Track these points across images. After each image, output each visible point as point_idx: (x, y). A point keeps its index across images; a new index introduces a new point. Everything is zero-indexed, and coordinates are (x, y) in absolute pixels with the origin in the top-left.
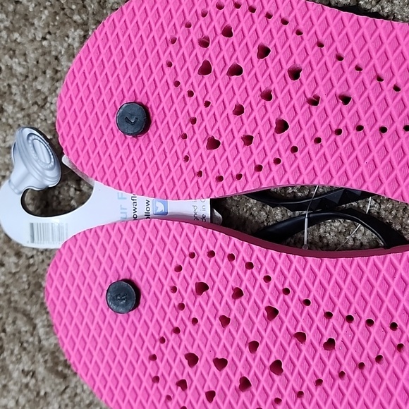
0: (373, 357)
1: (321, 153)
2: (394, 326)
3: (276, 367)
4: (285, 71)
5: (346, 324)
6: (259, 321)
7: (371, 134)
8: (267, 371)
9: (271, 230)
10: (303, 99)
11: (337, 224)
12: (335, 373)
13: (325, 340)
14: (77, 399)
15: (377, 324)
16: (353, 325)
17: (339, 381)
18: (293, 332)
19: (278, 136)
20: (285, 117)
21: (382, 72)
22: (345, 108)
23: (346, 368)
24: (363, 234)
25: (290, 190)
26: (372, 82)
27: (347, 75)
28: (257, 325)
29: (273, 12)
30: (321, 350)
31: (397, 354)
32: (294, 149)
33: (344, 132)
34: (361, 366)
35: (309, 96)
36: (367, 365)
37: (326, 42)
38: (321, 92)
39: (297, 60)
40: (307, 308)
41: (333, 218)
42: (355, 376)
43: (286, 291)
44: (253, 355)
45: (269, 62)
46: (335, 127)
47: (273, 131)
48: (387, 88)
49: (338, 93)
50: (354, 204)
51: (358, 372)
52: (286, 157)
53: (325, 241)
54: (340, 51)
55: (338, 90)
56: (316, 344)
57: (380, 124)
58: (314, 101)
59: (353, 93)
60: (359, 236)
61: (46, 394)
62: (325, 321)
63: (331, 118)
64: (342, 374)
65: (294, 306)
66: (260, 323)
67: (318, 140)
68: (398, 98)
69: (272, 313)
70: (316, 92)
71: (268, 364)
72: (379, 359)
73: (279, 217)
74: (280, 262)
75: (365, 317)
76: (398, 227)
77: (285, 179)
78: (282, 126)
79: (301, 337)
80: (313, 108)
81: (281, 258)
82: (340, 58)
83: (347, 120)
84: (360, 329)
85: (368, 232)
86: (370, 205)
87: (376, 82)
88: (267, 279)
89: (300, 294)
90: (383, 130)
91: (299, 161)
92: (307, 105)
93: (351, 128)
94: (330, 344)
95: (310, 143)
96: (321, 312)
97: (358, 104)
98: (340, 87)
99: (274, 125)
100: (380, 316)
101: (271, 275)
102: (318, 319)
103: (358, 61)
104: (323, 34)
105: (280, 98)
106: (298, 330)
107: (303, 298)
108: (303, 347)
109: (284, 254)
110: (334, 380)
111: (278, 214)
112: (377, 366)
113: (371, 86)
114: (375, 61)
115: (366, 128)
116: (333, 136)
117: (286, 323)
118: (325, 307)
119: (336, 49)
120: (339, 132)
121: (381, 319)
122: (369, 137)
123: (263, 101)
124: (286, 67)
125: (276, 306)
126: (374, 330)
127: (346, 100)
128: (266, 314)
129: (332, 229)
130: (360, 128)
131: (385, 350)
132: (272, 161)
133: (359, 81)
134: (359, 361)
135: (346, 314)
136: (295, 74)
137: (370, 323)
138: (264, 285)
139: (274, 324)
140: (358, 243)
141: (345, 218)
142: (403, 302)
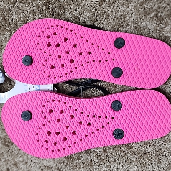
0: (101, 127)
1: (83, 69)
2: (106, 117)
3: (74, 133)
4: (72, 45)
5: (93, 118)
6: (68, 120)
7: (97, 63)
8: (71, 134)
9: (72, 93)
10: (78, 53)
11: (91, 90)
12: (91, 133)
13: (87, 123)
14: (13, 153)
15: (101, 117)
16: (95, 118)
17: (92, 135)
18: (78, 122)
19: (71, 64)
20: (73, 59)
21: (99, 45)
22: (89, 56)
23: (94, 131)
24: (99, 92)
25: (77, 81)
26: (96, 48)
27: (89, 46)
28: (68, 121)
29: (68, 28)
30: (86, 126)
31: (108, 125)
32: (76, 68)
33: (89, 62)
34: (98, 130)
35: (79, 52)
36: (100, 129)
37: (83, 37)
38: (82, 51)
39: (75, 42)
40: (82, 114)
41: (90, 88)
42: (96, 133)
43: (76, 110)
44: (67, 130)
45: (67, 43)
46: (87, 61)
47: (70, 63)
48: (101, 49)
49: (87, 52)
50: (96, 83)
51: (97, 131)
52: (74, 70)
53: (88, 95)
54: (87, 39)
55: (87, 50)
56: (85, 125)
57: (99, 60)
58: (81, 54)
59: (91, 51)
60: (98, 93)
61: (2, 153)
62: (87, 117)
63: (86, 59)
64: (93, 133)
65: (78, 114)
66: (69, 120)
67: (82, 65)
68: (104, 52)
69: (72, 117)
70: (81, 51)
71: (72, 132)
72: (103, 127)
73: (75, 89)
74: (74, 101)
75: (98, 115)
76: (108, 90)
77: (74, 77)
78: (72, 61)
79: (81, 123)
80: (81, 56)
81: (74, 100)
82: (87, 41)
83: (90, 59)
84: (97, 119)
85: (100, 92)
86: (100, 84)
87: (97, 48)
88: (70, 107)
89: (80, 110)
90: (100, 61)
91: (77, 71)
92: (79, 55)
93: (91, 61)
94: (89, 124)
95: (80, 66)
96: (86, 115)
97: (93, 54)
98: (88, 50)
99: (70, 61)
100: (102, 114)
101: (71, 105)
102: (85, 117)
103: (92, 42)
104: (82, 34)
105: (71, 53)
106: (80, 121)
107: (81, 112)
108: (81, 126)
109: (75, 99)
110: (91, 135)
111: (74, 88)
112: (102, 129)
113: (96, 49)
114: (97, 42)
115: (95, 61)
116: (87, 64)
117: (76, 119)
118: (87, 113)
119: (86, 39)
120: (88, 62)
121: (103, 116)
122: (96, 64)
123: (66, 54)
124: (72, 44)
125: (73, 115)
126: (101, 119)
127: (89, 53)
128: (70, 117)
129: (90, 91)
130: (94, 61)
131: (104, 125)
132: (70, 72)
133: (93, 48)
134: (97, 128)
135: (93, 115)
136: (75, 46)
137: (100, 117)
138: (69, 108)
139: (73, 120)
140: (97, 95)
141: (93, 88)
142: (108, 110)
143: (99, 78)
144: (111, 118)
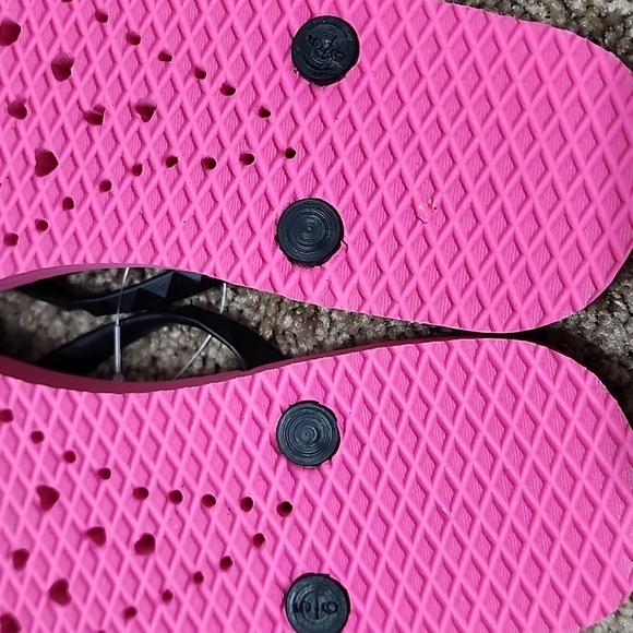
0: (216, 560)
1: (110, 208)
2: (247, 504)
3: (60, 592)
4: (46, 66)
5: (170, 506)
6: (25, 513)
7: (189, 171)
8: (44, 600)
10: (77, 114)
11: (176, 334)
12: (154, 594)
13: (136, 538)
15: (219, 500)
16: (181, 507)
17: (162, 609)
18: (82, 527)
19: (39, 181)
20: (49, 146)
21: (202, 62)
22: (145, 128)
23: (173, 584)
24: (217, 350)
25: (100, 280)
26: (185, 80)
27: (147, 69)
28: (23, 520)
30: (129, 554)
31: (253, 552)
32: (68, 204)
33: (146, 170)
34: (198, 578)
35: (87, 107)
36: (207, 575)
37: (111, 13)
38: (105, 98)
39: (64, 43)
40: (106, 484)
42: (187, 598)
43: (70, 457)
44: (20, 573)
45: (19, 50)
46: (131, 162)
47: (31, 172)
48: (212, 89)
49: (134, 101)
50: (202, 298)
51: (192, 588)
52: (54, 216)
53: (159, 364)
54: (134, 28)
55: (134, 96)
56: (121, 545)
57: (203, 153)
58: (96, 117)
59: (157, 98)
60: (212, 352)
62: (135, 503)
63: (123, 147)
64: (167, 596)
65: (82, 481)
66: (28, 515)
67: (106, 186)
68: (230, 107)
69: (48, 497)
70: (99, 101)
71: (46, 587)
72: (226, 563)
74: (56, 405)
75: (199, 492)
76: (268, 334)
77: (54, 258)
78: (46, 163)
79: (97, 535)
80: (95, 129)
81: (57, 398)
82: (134, 39)
83: (149, 149)
84: (191, 512)
85: (224, 346)
87: (193, 79)
88: (37, 437)
89: (92, 460)
90: (209, 164)
91: (76, 224)
92: (84, 125)
93: (156, 162)
94: (146, 545)
95: (93, 190)
96: (128, 489)
97: (167, 119)
98: (136, 91)
99: (33, 162)
100: (223, 486)
101: (42, 428)
102: (124, 502)
103: (163, 45)
105: (40, 114)
106: (92, 524)
107: (97, 466)
108: (102, 553)
109: (62, 391)
110: (154, 607)
112: (222, 576)
113: (186, 87)
114: (190, 43)
115: (182, 161)
116: (129, 178)
117: (71, 515)
118: (133, 479)
119: (127, 25)
120: (137, 170)
121: (227, 494)
122: (186, 177)
123: (13, 119)
124: (48, 58)
125: (53, 483)
126: (214, 512)
127: (146, 111)
128: (38, 499)
129: (169, 343)
130: (171, 161)
131: (235, 550)
132: (32, 226)
133: (165, 78)
134: (193, 569)
135: (168, 489)
136: (62, 69)
137: (209, 501)
138: (31, 447)
139: (50, 517)
140: (210, 365)
142: (259, 461)
143: (205, 265)
144: (271, 511)
